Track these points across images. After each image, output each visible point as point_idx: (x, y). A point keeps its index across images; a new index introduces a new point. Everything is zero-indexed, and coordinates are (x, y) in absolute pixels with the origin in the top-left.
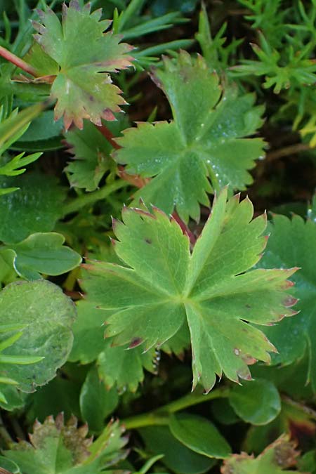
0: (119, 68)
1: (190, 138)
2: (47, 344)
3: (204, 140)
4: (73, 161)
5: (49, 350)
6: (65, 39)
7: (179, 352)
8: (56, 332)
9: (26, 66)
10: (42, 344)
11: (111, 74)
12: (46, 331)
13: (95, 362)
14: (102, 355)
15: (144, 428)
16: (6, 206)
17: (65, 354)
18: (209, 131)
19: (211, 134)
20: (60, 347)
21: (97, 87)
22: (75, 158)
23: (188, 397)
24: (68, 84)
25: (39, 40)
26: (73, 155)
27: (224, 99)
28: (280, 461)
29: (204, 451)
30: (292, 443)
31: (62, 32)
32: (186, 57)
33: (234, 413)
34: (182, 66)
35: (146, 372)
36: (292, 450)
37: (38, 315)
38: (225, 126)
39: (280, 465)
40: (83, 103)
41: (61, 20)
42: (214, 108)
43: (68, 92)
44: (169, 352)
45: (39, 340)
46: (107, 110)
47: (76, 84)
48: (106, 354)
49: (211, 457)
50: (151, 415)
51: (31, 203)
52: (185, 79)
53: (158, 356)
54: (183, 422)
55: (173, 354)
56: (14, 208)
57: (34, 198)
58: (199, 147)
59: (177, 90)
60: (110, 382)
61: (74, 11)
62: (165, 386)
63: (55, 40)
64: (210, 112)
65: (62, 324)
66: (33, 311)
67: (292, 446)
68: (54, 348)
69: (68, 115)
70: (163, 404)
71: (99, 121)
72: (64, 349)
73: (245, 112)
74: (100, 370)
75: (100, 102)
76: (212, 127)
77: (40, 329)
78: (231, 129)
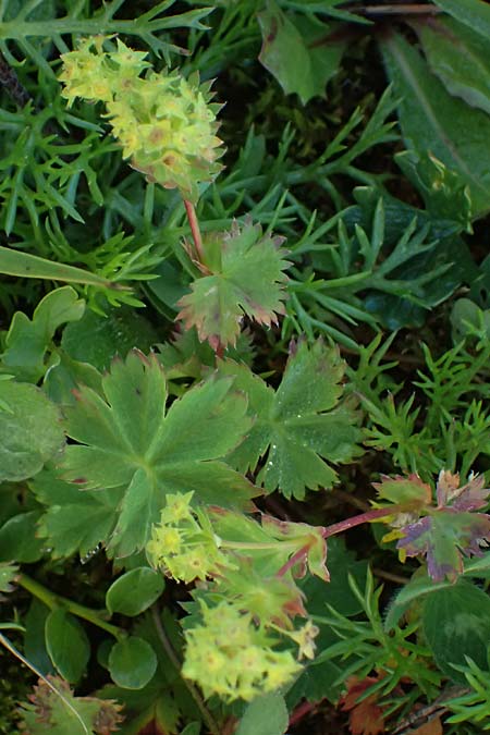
0: (257, 318)
1: (280, 416)
2: (17, 454)
3: (290, 429)
4: (171, 344)
5: (15, 459)
6: (246, 257)
7: (117, 566)
8: (33, 454)
9: (201, 246)
10: (14, 451)
11: (246, 317)
12: (27, 445)
13: (48, 507)
14: (57, 508)
15: (40, 602)
16: (96, 325)
17: (22, 475)
18: (302, 427)
19: (302, 430)
20: (24, 467)
21: (229, 313)
22: (174, 343)
23: (92, 612)
24: (213, 290)
25: (226, 239)
26: (174, 340)
27: (333, 413)
28: (97, 723)
29: (54, 655)
30: (120, 717)
31: (248, 250)
32: (335, 354)
33: (108, 655)
34: (326, 358)
35: (77, 556)
36: (114, 722)
37: (33, 426)
38: (318, 435)
39: (94, 724)
40: (207, 314)
41: (256, 242)
42: (318, 413)
43: (206, 294)
44: (109, 557)
45: (15, 445)
46: (217, 337)
47: (218, 295)
48: (61, 510)
49: (55, 665)
50: (54, 598)
51: (120, 341)
52: (319, 370)
53: (96, 550)
54: (68, 624)
55: (112, 562)
56: (101, 333)
57: (126, 340)
58: (283, 431)
59: (306, 371)
60: (42, 533)
61: (273, 245)
62: (87, 587)
63: (237, 250)
64: (314, 413)
65: (42, 452)
66: (31, 421)
67: (117, 719)
68: (20, 463)
69: (189, 310)
70: (73, 599)
71: (204, 338)
72: (25, 471)
73: (346, 441)
74: (44, 516)
75: (220, 325)
76: (307, 427)
77: (23, 438)
78: (321, 442)
